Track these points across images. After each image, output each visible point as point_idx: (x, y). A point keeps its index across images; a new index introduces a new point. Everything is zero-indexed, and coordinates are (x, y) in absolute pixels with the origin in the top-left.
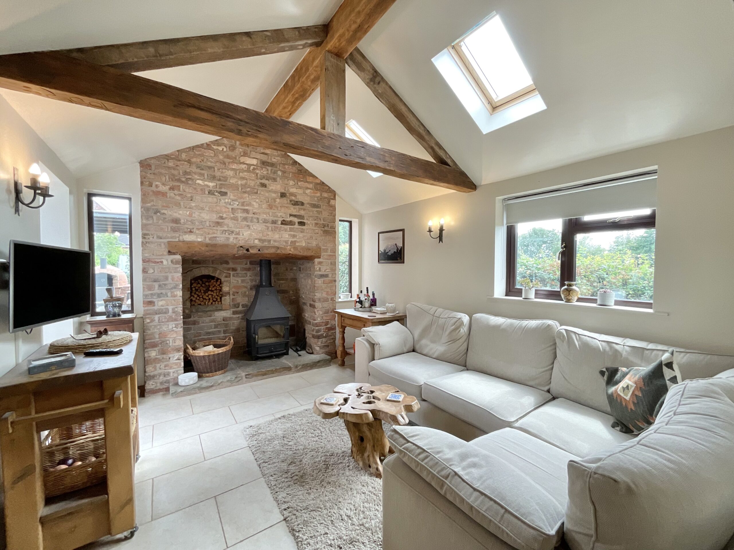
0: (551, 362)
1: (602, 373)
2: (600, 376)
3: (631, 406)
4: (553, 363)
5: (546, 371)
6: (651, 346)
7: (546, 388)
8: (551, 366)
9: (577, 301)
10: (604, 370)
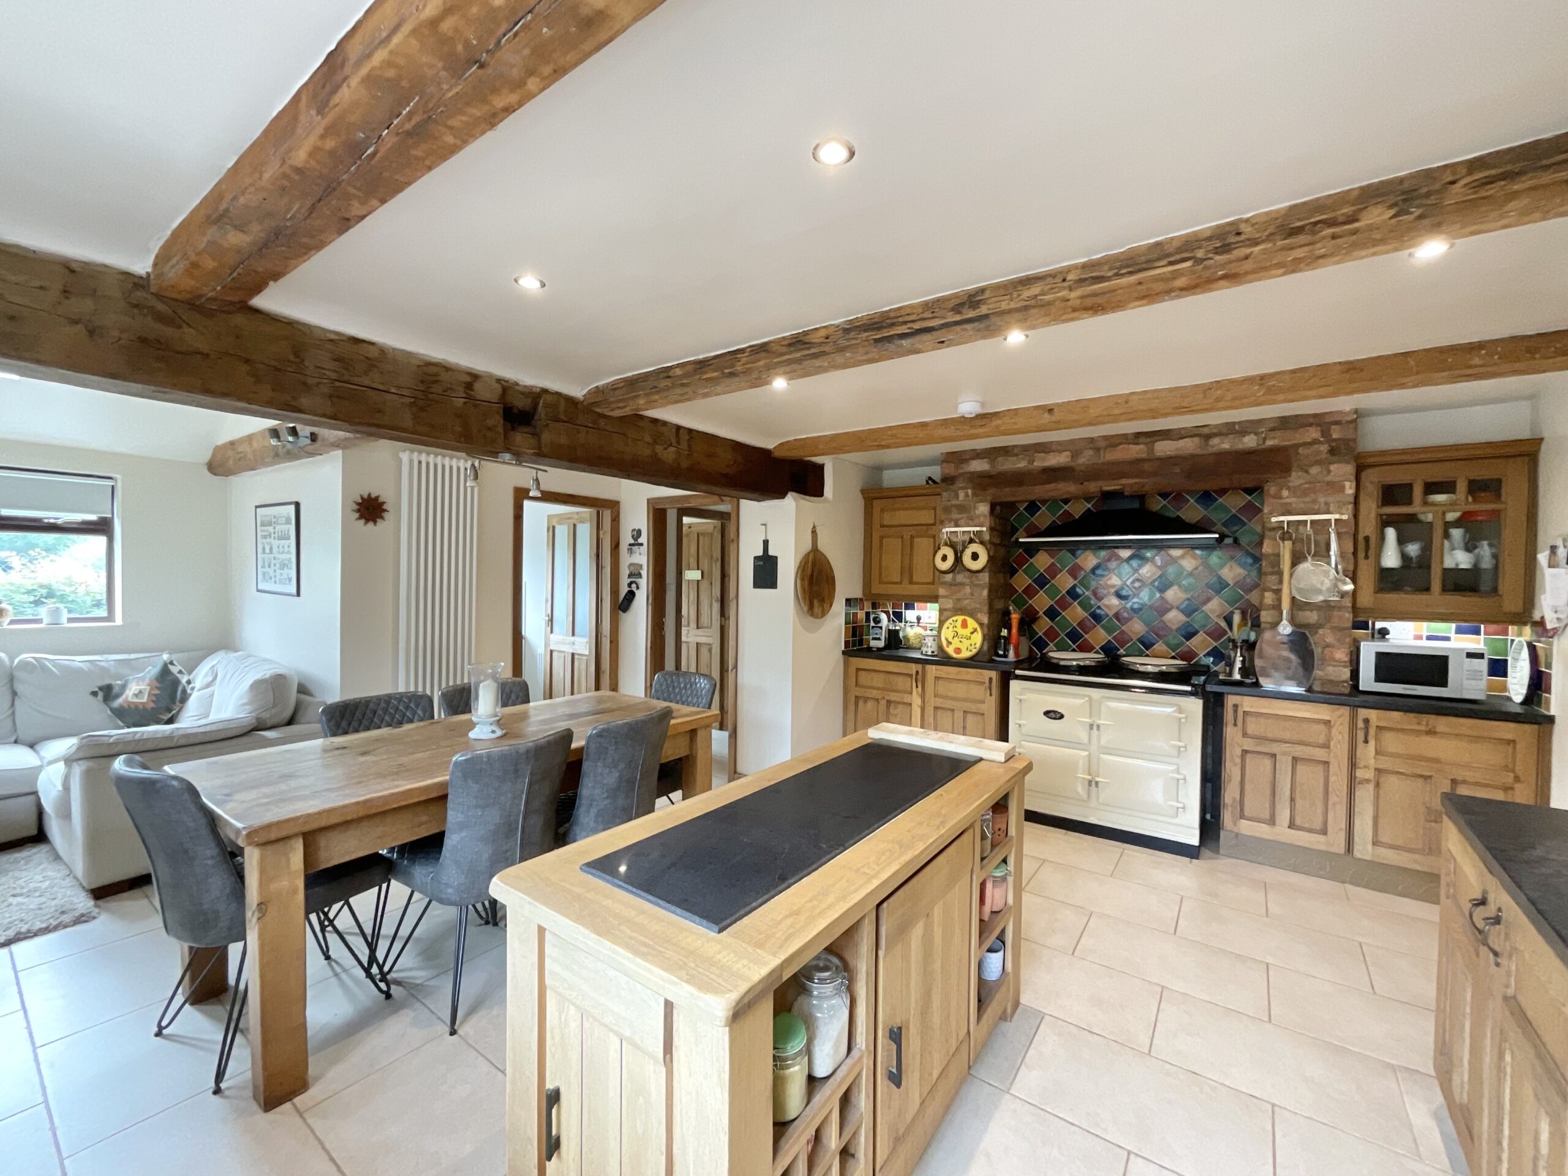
0: (9, 704)
1: (94, 694)
2: (91, 698)
3: (152, 705)
4: (13, 704)
5: (7, 717)
6: (133, 656)
7: (13, 739)
8: (10, 711)
9: (9, 624)
10: (96, 689)
